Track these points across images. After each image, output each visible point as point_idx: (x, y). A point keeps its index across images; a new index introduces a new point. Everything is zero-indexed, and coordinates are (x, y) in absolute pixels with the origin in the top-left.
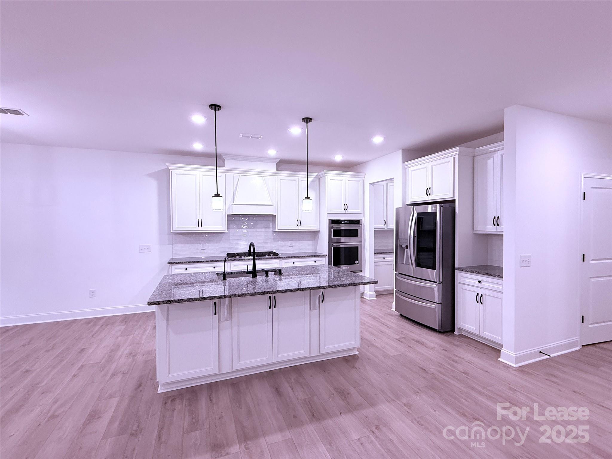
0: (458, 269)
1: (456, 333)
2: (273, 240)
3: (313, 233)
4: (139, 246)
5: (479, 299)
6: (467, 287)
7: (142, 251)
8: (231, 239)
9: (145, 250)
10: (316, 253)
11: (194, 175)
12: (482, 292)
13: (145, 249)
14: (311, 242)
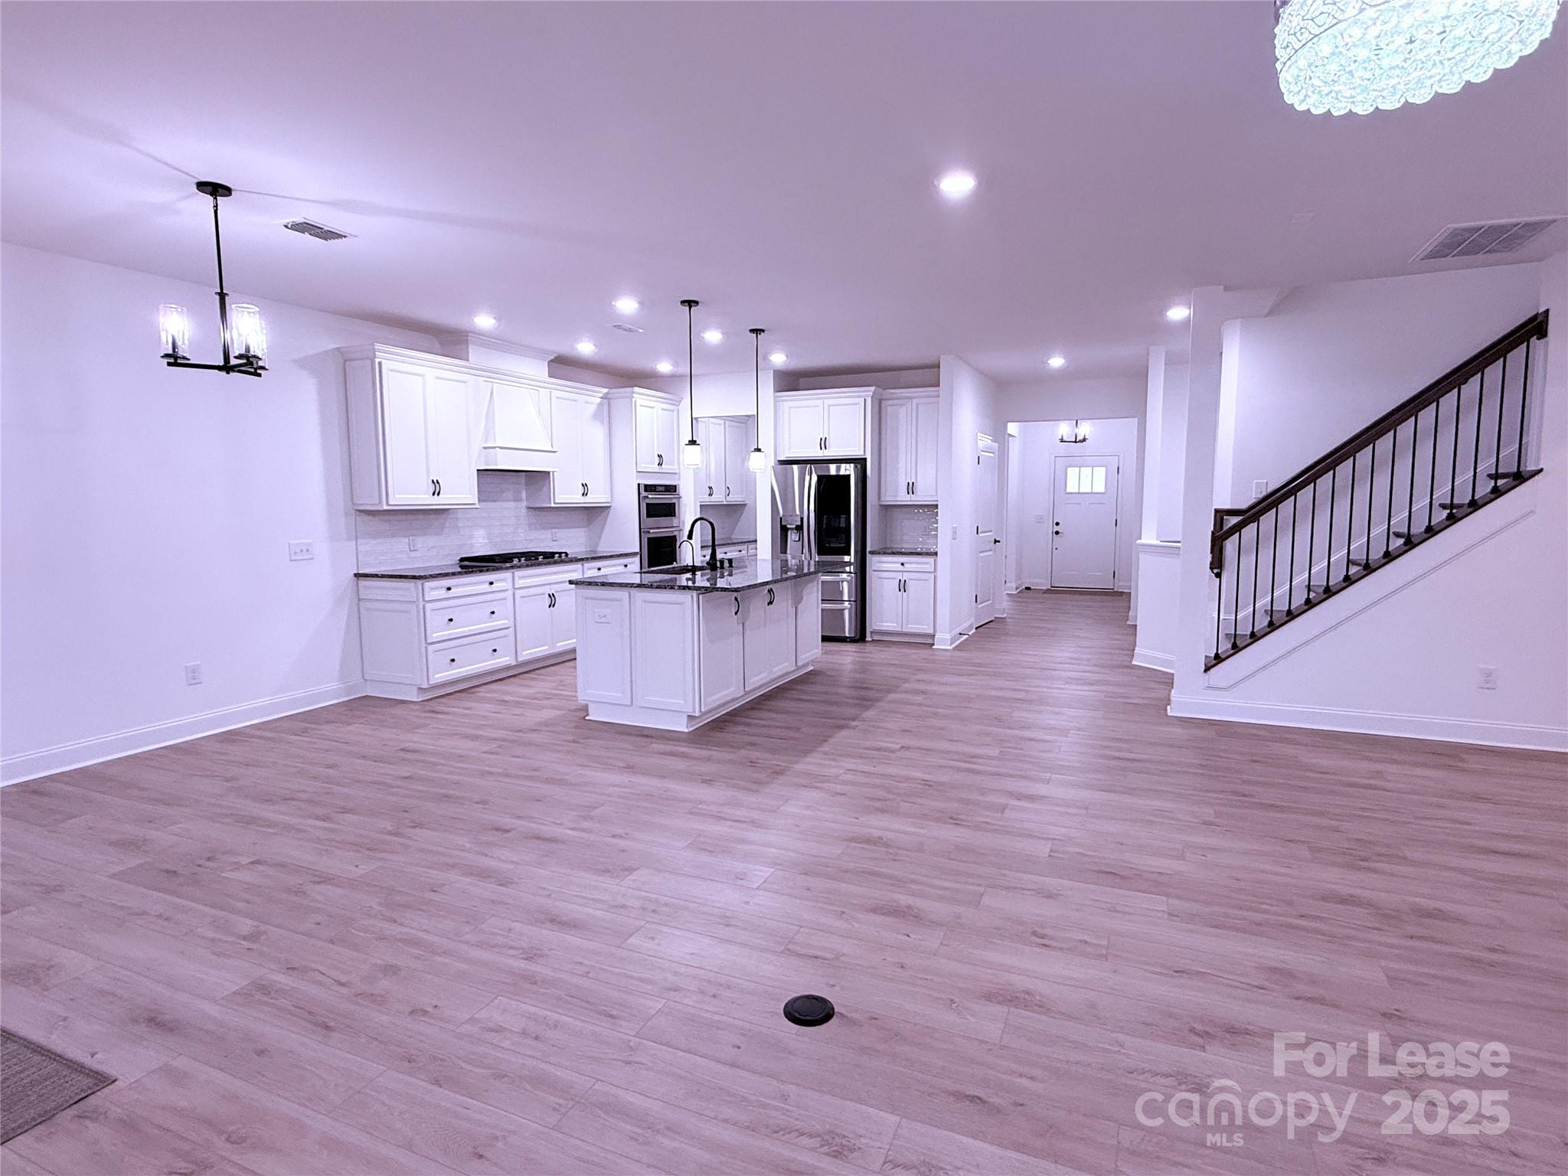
0: (872, 553)
1: (868, 638)
2: (527, 529)
3: (586, 512)
4: (289, 544)
5: (903, 586)
6: (885, 574)
7: (296, 558)
8: (460, 525)
9: (302, 554)
10: (595, 552)
11: (418, 375)
12: (906, 576)
13: (302, 551)
14: (583, 529)
